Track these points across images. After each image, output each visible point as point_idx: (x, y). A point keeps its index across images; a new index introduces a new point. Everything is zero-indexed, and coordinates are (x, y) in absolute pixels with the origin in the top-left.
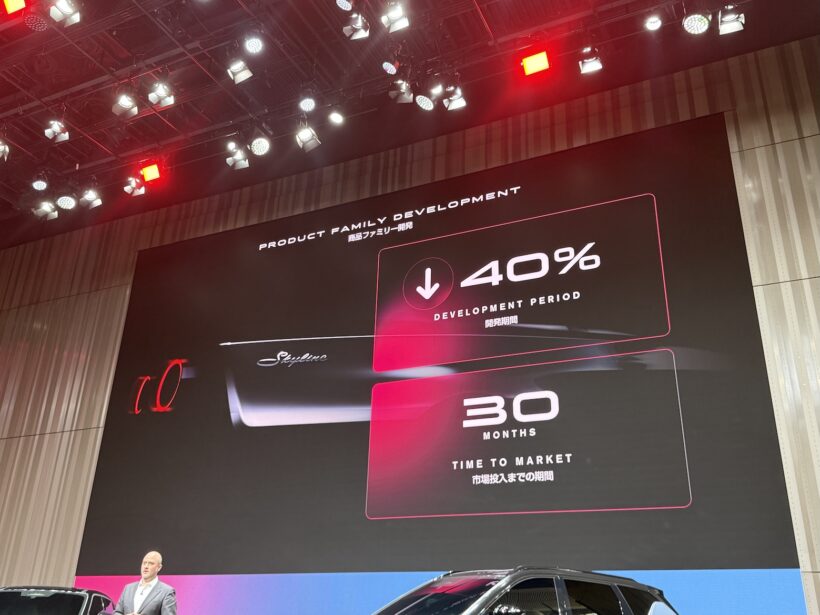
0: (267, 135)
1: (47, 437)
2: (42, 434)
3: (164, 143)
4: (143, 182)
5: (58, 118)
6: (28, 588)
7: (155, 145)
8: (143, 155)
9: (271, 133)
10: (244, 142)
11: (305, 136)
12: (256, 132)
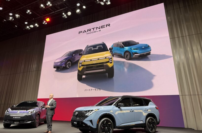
0: (70, 11)
1: (31, 72)
2: (30, 72)
3: (50, 14)
4: (46, 22)
5: (29, 9)
6: (29, 101)
7: (48, 14)
8: (46, 16)
9: (71, 11)
10: (66, 13)
11: (78, 11)
12: (68, 11)
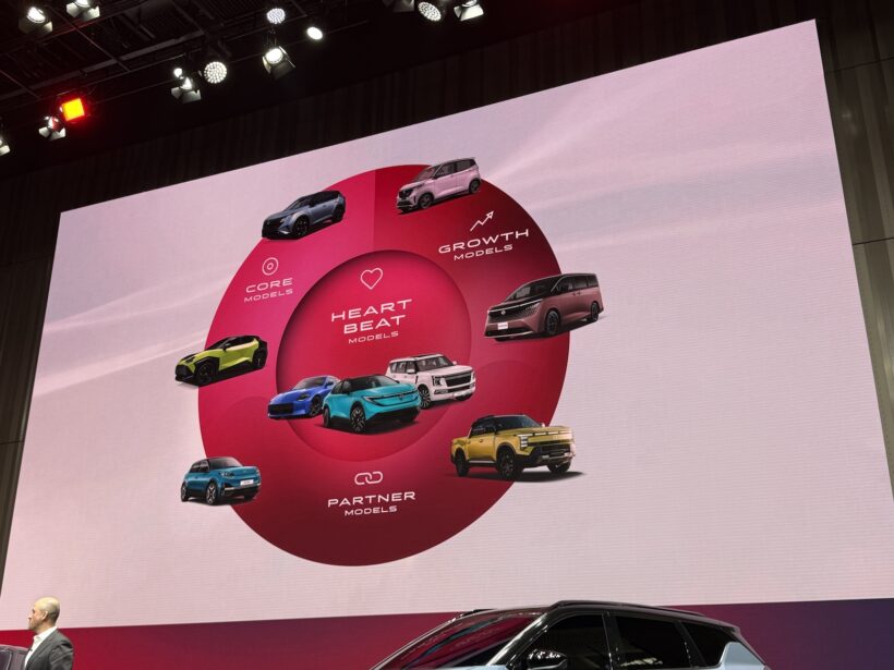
0: (222, 59)
3: (87, 70)
4: (63, 123)
7: (77, 73)
8: (63, 86)
9: (229, 54)
10: (195, 70)
11: (274, 56)
12: (210, 54)
